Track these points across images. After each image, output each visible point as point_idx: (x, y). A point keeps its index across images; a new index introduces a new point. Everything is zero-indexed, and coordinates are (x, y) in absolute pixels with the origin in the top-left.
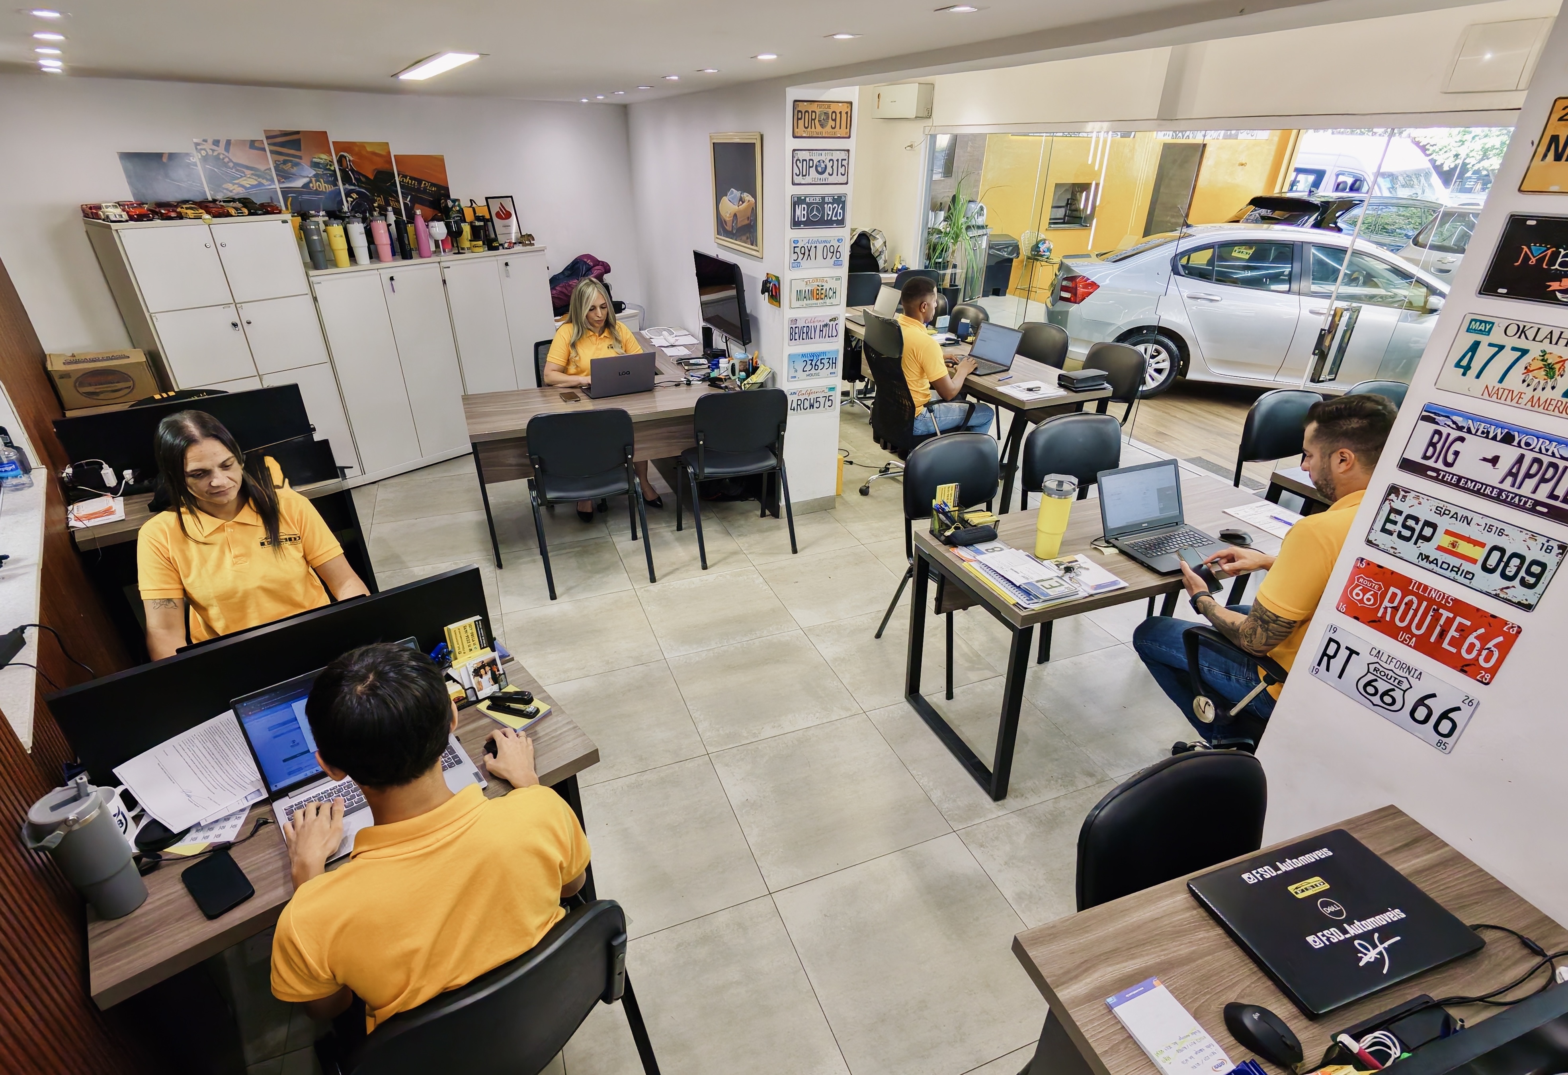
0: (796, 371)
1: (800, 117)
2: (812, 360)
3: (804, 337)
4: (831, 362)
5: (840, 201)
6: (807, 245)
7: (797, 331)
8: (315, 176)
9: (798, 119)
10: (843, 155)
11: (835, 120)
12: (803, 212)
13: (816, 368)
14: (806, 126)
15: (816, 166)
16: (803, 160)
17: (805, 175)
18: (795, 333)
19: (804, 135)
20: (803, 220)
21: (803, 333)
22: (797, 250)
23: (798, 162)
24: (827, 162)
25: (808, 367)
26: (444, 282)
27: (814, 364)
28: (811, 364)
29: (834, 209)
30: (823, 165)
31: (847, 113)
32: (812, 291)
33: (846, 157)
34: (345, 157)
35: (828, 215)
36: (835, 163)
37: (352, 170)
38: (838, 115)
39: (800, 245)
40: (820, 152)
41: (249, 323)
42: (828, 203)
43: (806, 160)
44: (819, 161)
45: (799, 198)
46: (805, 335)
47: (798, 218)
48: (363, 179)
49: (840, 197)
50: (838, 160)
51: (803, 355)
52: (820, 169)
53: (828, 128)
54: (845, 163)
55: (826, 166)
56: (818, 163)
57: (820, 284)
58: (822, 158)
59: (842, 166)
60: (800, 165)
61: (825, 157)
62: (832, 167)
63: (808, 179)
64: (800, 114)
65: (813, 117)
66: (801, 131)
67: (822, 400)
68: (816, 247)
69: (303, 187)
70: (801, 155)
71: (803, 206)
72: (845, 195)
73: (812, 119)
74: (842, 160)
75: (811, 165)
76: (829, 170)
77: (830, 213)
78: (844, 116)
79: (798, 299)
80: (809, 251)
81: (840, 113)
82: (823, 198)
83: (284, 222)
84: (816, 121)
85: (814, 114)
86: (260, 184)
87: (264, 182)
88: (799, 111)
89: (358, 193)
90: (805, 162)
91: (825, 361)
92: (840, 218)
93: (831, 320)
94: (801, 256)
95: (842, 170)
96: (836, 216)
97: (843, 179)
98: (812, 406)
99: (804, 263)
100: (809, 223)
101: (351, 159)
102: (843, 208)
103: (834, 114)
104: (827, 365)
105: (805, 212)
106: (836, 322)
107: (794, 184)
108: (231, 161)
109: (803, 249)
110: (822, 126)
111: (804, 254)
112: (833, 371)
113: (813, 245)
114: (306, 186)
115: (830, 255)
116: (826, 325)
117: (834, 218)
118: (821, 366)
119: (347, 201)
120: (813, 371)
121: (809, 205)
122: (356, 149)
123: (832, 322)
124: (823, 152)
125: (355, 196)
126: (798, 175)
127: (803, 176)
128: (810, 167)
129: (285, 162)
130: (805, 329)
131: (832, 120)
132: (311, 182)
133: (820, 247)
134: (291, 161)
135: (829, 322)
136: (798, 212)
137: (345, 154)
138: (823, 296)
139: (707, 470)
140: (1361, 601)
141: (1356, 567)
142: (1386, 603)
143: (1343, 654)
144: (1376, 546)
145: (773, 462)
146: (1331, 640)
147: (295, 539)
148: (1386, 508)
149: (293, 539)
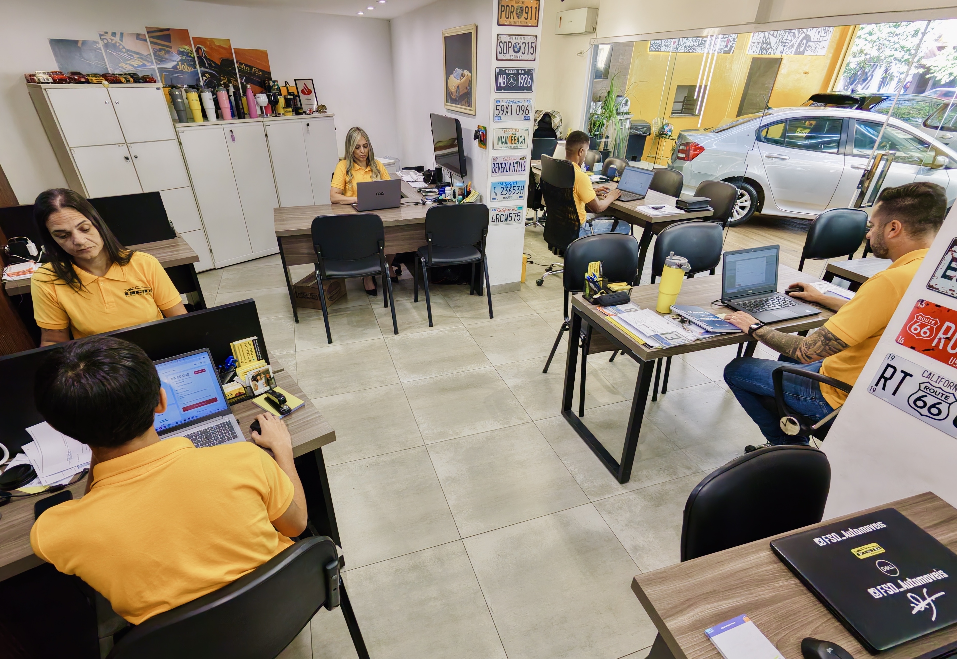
0: (496, 195)
1: (503, 10)
2: (507, 187)
3: (502, 171)
4: (520, 189)
5: (529, 73)
6: (506, 104)
7: (497, 166)
8: (181, 60)
9: (502, 11)
10: (532, 39)
11: (527, 13)
12: (503, 80)
13: (510, 192)
14: (507, 17)
15: (513, 46)
16: (505, 42)
17: (506, 53)
18: (496, 168)
19: (506, 24)
20: (503, 86)
21: (502, 167)
22: (499, 108)
23: (501, 43)
24: (521, 44)
25: (505, 192)
26: (266, 135)
27: (508, 189)
28: (506, 190)
29: (525, 79)
30: (518, 47)
31: (536, 8)
32: (508, 138)
33: (534, 41)
34: (201, 48)
35: (521, 83)
36: (527, 45)
37: (206, 58)
38: (530, 9)
39: (501, 104)
40: (516, 36)
41: (136, 157)
42: (521, 74)
43: (506, 42)
44: (515, 44)
45: (501, 70)
46: (503, 169)
47: (500, 84)
48: (213, 65)
49: (529, 70)
50: (528, 43)
51: (501, 184)
52: (516, 49)
53: (522, 19)
54: (533, 45)
55: (520, 47)
56: (515, 45)
57: (514, 132)
58: (518, 41)
59: (532, 47)
60: (502, 46)
61: (520, 40)
62: (524, 48)
63: (507, 57)
64: (503, 8)
65: (512, 10)
66: (503, 20)
67: (513, 216)
68: (512, 106)
69: (173, 68)
70: (504, 39)
71: (504, 76)
72: (533, 69)
73: (511, 12)
74: (532, 43)
75: (510, 46)
76: (522, 50)
77: (522, 82)
78: (534, 10)
79: (498, 144)
80: (507, 109)
81: (531, 8)
82: (518, 70)
83: (158, 88)
84: (514, 13)
85: (513, 8)
86: (144, 65)
87: (146, 63)
88: (502, 6)
89: (210, 74)
90: (505, 44)
91: (516, 188)
92: (529, 86)
93: (521, 159)
94: (501, 112)
95: (531, 50)
96: (526, 84)
97: (532, 57)
98: (506, 219)
99: (503, 117)
100: (509, 88)
101: (205, 49)
102: (531, 79)
103: (527, 9)
104: (517, 191)
105: (505, 81)
106: (524, 160)
107: (497, 60)
108: (124, 48)
109: (503, 107)
110: (518, 17)
111: (503, 111)
112: (522, 195)
113: (510, 104)
114: (175, 67)
115: (521, 112)
116: (517, 163)
117: (525, 86)
118: (514, 191)
119: (203, 79)
120: (508, 195)
121: (508, 75)
122: (208, 43)
123: (522, 161)
124: (519, 37)
125: (208, 76)
126: (501, 53)
127: (504, 53)
128: (509, 47)
129: (160, 50)
130: (503, 165)
131: (526, 13)
132: (178, 64)
133: (515, 106)
134: (164, 50)
135: (519, 161)
136: (500, 80)
137: (201, 46)
138: (516, 142)
139: (434, 260)
140: (919, 334)
141: (917, 307)
142: (941, 335)
143: (899, 376)
144: (936, 290)
145: (478, 256)
146: (889, 366)
147: (150, 291)
148: (949, 257)
149: (148, 291)
